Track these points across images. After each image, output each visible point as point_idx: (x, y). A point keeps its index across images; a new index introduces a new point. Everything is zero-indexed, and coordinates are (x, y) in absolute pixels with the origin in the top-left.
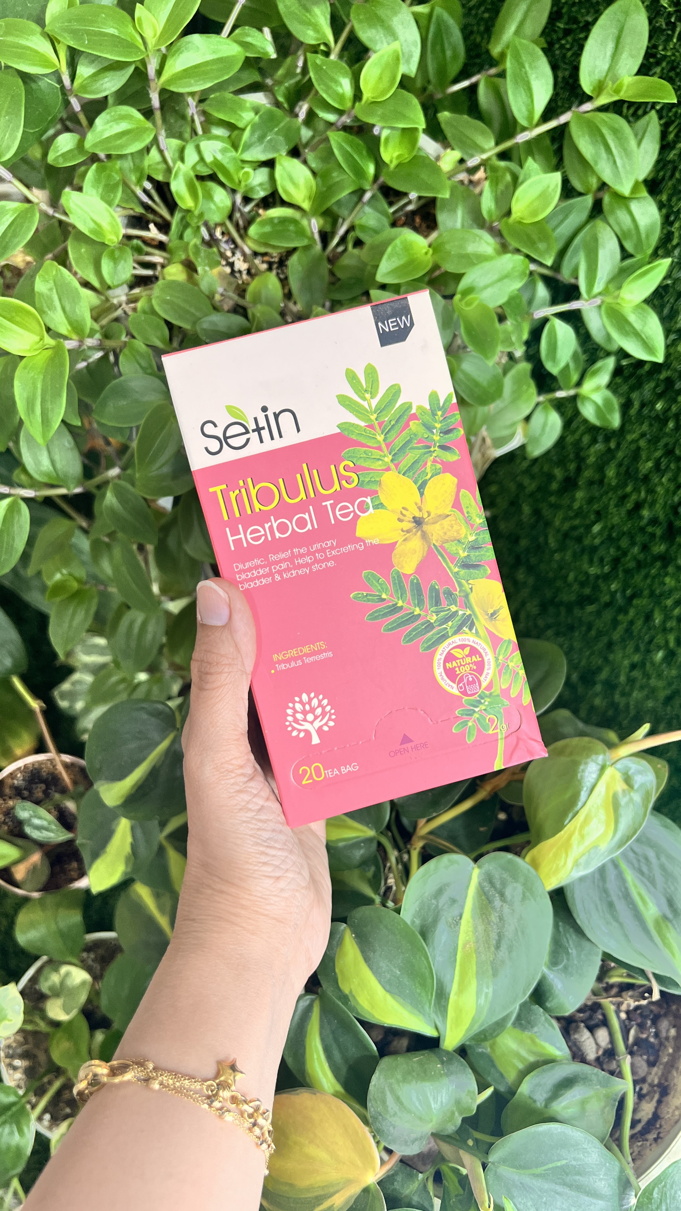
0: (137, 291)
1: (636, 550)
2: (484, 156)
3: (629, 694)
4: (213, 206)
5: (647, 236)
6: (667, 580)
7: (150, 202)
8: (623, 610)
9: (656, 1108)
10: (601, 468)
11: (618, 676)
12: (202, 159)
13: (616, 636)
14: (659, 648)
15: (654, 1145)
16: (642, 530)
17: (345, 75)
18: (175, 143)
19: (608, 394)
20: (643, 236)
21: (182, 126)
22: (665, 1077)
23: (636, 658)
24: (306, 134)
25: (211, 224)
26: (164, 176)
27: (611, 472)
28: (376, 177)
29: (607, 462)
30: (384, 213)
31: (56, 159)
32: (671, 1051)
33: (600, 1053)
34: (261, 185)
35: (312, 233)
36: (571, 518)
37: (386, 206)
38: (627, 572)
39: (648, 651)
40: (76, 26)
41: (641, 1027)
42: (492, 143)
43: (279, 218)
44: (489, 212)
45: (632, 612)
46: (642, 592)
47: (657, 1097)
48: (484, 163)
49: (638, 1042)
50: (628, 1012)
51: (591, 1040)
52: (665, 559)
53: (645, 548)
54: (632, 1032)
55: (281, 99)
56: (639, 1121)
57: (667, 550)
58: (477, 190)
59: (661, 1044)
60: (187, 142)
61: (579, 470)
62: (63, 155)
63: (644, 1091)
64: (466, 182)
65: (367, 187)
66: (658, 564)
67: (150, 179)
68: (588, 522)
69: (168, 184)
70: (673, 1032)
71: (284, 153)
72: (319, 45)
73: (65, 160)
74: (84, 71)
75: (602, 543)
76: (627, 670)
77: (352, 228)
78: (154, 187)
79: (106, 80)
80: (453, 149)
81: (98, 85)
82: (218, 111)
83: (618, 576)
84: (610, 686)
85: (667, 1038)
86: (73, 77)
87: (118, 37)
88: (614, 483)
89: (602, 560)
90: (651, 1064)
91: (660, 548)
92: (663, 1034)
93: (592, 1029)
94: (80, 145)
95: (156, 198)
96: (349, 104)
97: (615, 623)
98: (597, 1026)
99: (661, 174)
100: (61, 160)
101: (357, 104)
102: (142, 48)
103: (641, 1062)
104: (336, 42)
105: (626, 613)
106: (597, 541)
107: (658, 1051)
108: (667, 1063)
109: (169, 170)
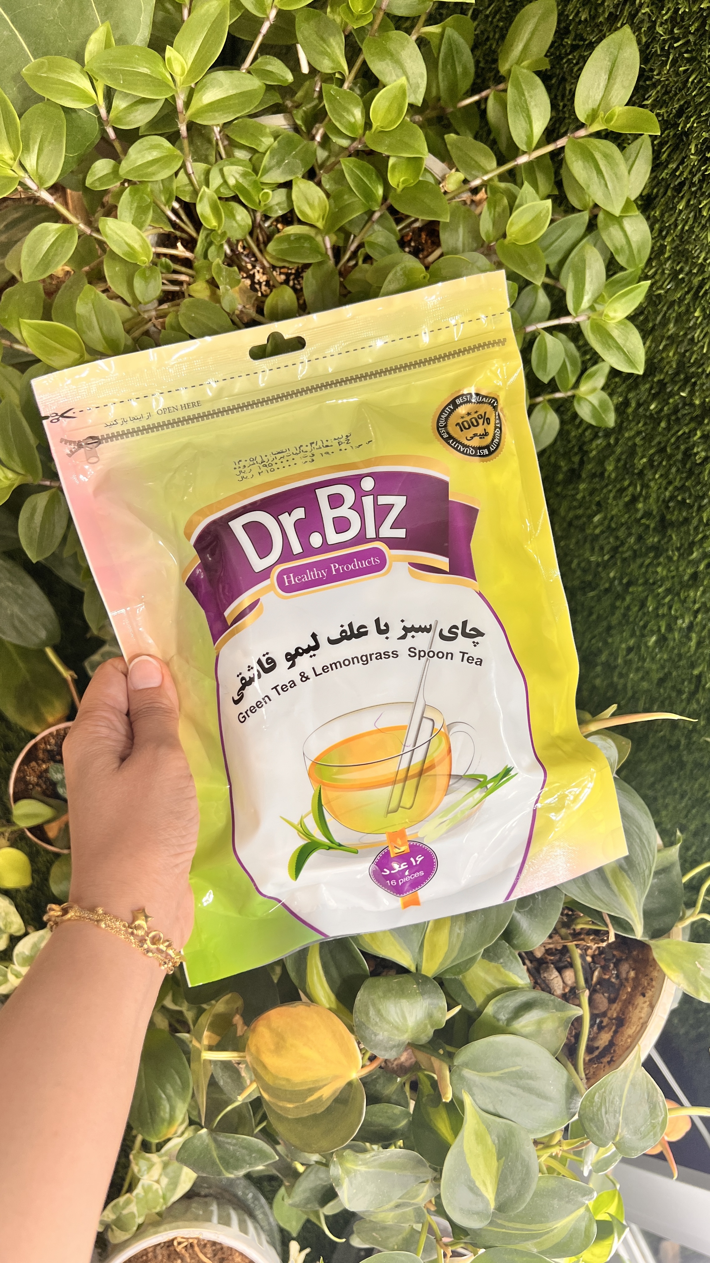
0: (165, 306)
1: (632, 540)
2: (486, 178)
3: (627, 675)
4: (235, 225)
5: (639, 251)
6: (659, 569)
7: (178, 221)
8: (620, 597)
9: (613, 1037)
10: (601, 461)
11: (616, 659)
12: (225, 182)
13: (614, 621)
14: (652, 633)
15: (607, 1067)
16: (638, 521)
17: (357, 105)
18: (202, 166)
19: (605, 395)
20: (635, 252)
21: (207, 149)
22: (623, 1011)
23: (631, 642)
24: (322, 154)
25: (234, 240)
26: (191, 198)
27: (610, 467)
28: (385, 198)
29: (606, 457)
30: (391, 231)
31: (93, 183)
32: (629, 990)
33: (567, 990)
34: (278, 204)
35: (326, 249)
36: (575, 508)
37: (394, 224)
38: (624, 560)
39: (643, 636)
40: (112, 66)
41: (605, 969)
42: (495, 164)
43: (295, 235)
44: (487, 233)
45: (628, 599)
46: (637, 580)
47: (614, 1028)
48: (484, 184)
49: (600, 981)
50: (593, 957)
51: (559, 979)
52: (657, 550)
53: (640, 538)
54: (596, 974)
55: (299, 122)
56: (597, 1048)
57: (659, 542)
58: (478, 211)
59: (622, 985)
60: (212, 165)
61: (582, 463)
62: (99, 179)
63: (604, 1024)
64: (468, 202)
65: (376, 209)
66: (652, 555)
67: (178, 200)
68: (589, 512)
69: (195, 205)
70: (632, 974)
71: (300, 176)
72: (334, 74)
73: (101, 185)
74: (119, 104)
75: (602, 532)
76: (625, 653)
77: (361, 246)
78: (181, 207)
79: (139, 112)
80: (457, 170)
81: (131, 117)
82: (241, 138)
83: (615, 564)
84: (609, 667)
85: (627, 979)
86: (109, 109)
87: (150, 76)
88: (613, 476)
89: (602, 548)
90: (612, 1001)
91: (653, 540)
92: (624, 975)
93: (560, 970)
94: (115, 172)
95: (184, 217)
96: (361, 131)
97: (614, 608)
98: (566, 967)
99: (655, 191)
100: (97, 184)
101: (367, 132)
102: (172, 84)
103: (602, 1000)
104: (350, 72)
105: (624, 599)
106: (597, 531)
107: (619, 990)
108: (625, 1000)
109: (195, 192)
